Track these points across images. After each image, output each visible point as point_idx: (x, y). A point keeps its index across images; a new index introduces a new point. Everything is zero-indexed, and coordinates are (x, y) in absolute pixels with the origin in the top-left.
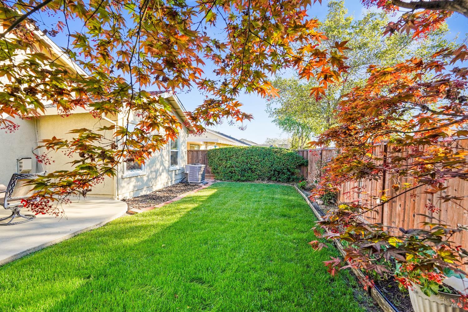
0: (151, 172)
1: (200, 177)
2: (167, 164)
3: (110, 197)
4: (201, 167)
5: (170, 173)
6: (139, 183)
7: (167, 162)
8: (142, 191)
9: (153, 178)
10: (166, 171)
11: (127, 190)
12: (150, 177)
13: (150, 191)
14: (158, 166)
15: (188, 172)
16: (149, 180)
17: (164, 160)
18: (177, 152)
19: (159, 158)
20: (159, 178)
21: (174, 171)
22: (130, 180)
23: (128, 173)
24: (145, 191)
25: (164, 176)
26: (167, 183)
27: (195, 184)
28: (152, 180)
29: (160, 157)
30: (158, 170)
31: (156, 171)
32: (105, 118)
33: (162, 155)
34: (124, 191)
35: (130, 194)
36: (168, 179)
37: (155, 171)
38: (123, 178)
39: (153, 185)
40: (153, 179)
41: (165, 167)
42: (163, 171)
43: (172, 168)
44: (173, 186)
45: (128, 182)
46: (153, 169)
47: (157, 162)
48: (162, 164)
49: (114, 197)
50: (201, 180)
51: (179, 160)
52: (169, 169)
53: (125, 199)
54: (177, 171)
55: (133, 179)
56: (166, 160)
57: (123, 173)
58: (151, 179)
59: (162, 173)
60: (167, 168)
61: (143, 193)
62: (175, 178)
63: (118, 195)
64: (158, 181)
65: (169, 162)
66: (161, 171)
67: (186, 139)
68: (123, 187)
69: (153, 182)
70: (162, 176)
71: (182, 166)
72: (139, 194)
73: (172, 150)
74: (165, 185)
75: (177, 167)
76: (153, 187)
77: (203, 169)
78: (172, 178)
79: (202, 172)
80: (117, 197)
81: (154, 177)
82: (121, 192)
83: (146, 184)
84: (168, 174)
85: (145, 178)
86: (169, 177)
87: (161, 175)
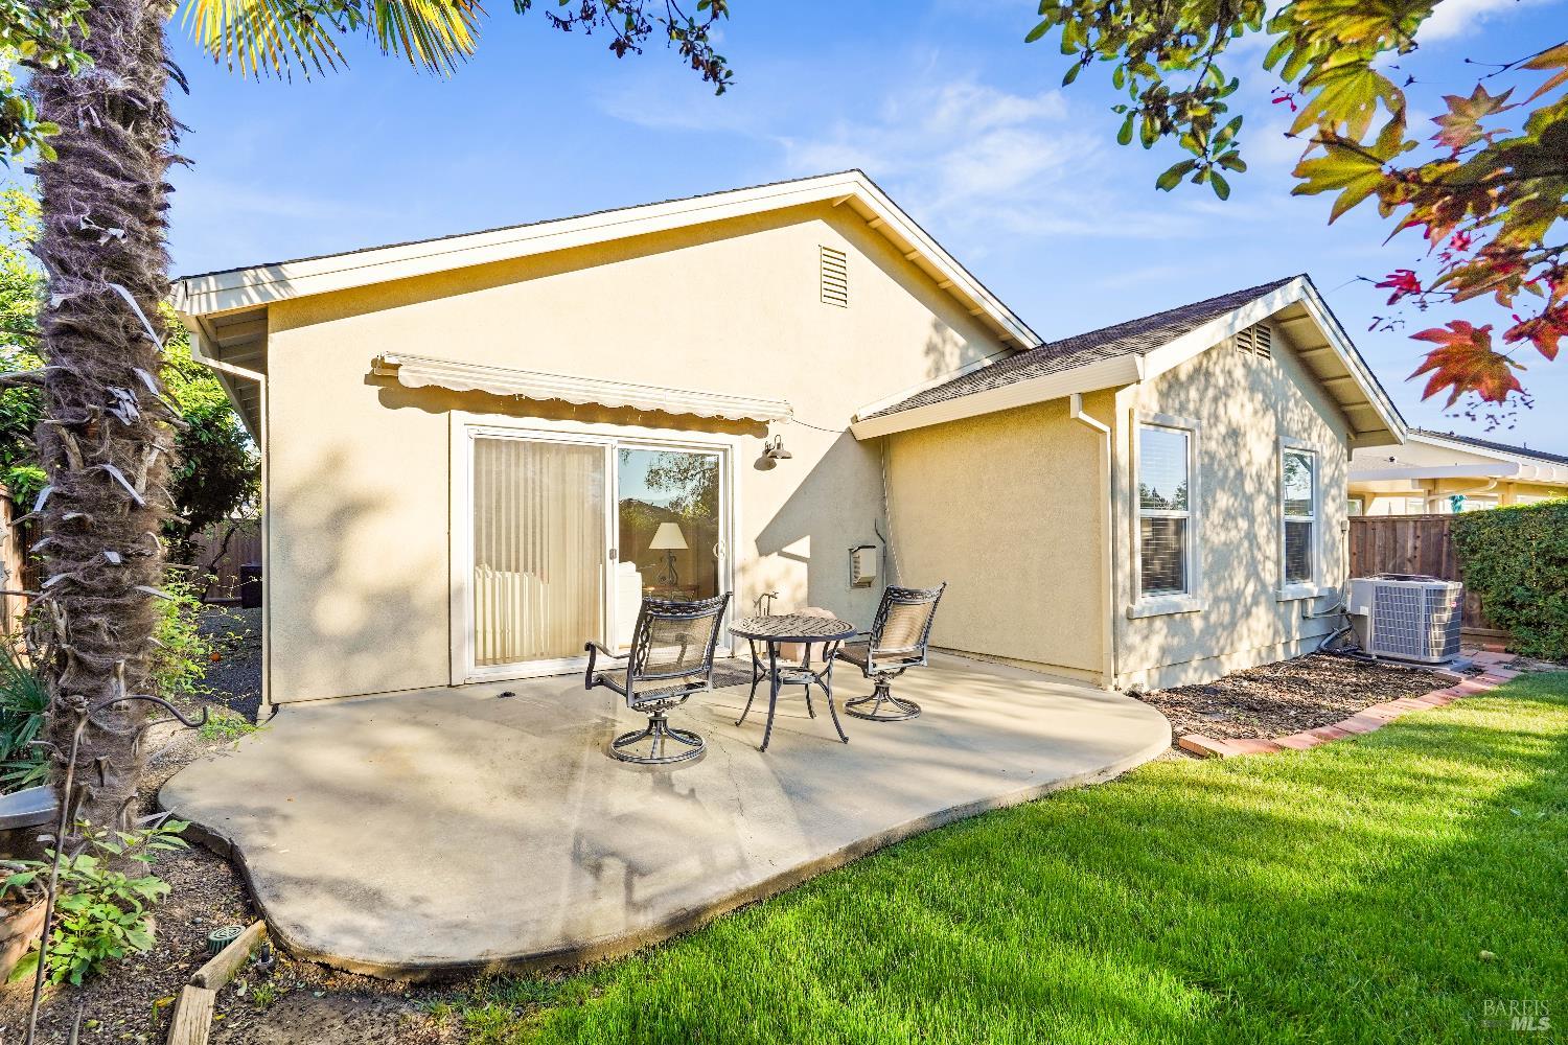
0: (1217, 601)
1: (1437, 634)
2: (1270, 573)
3: (1089, 677)
4: (1442, 592)
5: (1282, 608)
6: (1176, 641)
7: (1270, 565)
8: (1186, 671)
9: (1221, 624)
10: (1267, 600)
11: (1142, 660)
12: (1213, 618)
13: (1211, 674)
14: (1239, 579)
15: (1364, 611)
16: (1209, 630)
17: (1260, 557)
18: (1307, 525)
19: (1242, 551)
20: (1242, 628)
21: (1296, 603)
22: (1150, 625)
23: (1146, 602)
24: (1196, 670)
25: (1262, 617)
26: (1272, 648)
27: (1408, 667)
28: (1220, 631)
29: (1246, 544)
30: (1240, 594)
31: (1235, 598)
32: (1082, 416)
33: (1251, 536)
34: (1133, 660)
35: (1149, 675)
36: (1276, 633)
37: (1228, 599)
38: (1130, 618)
39: (1222, 651)
40: (1224, 628)
41: (1264, 586)
42: (1256, 602)
43: (1290, 590)
44: (1297, 663)
45: (1145, 632)
46: (1220, 592)
47: (1235, 563)
48: (1253, 573)
49: (1103, 679)
50: (1444, 653)
51: (1317, 557)
52: (1277, 595)
53: (1137, 690)
54: (1311, 603)
55: (1158, 623)
56: (1267, 558)
57: (1133, 602)
58: (1215, 626)
59: (1254, 610)
60: (1271, 589)
61: (1190, 677)
62: (1300, 629)
63: (1116, 675)
64: (1240, 639)
65: (1278, 563)
66: (1249, 600)
67: (1345, 468)
68: (1130, 649)
69: (1222, 642)
70: (1252, 621)
71: (1330, 585)
72: (1178, 679)
73: (1288, 517)
74: (1264, 654)
75: (1309, 587)
76: (1223, 658)
77: (1450, 601)
78: (1288, 633)
79: (1446, 616)
80: (1115, 681)
81: (1227, 619)
82: (1125, 665)
83: (1200, 645)
84: (1276, 613)
85: (1197, 623)
86: (1281, 627)
87: (1248, 613)
